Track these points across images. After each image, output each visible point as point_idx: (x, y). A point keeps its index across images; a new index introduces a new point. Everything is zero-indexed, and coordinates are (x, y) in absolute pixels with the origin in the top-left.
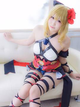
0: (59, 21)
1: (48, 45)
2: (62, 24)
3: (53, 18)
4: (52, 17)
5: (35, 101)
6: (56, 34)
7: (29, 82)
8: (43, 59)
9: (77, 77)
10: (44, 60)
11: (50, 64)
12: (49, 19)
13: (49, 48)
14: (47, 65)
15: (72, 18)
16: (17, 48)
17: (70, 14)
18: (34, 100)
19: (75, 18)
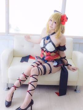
0: (55, 23)
1: (49, 40)
6: (54, 33)
10: (46, 51)
14: (48, 56)
15: (64, 21)
16: (33, 47)
17: (63, 18)
18: (32, 75)
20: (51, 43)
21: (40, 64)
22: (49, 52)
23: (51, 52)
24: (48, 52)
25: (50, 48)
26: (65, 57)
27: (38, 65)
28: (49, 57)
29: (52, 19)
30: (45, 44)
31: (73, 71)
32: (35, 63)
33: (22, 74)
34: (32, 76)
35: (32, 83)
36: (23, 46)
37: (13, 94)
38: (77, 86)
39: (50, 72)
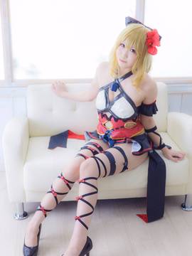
0: (133, 51)
1: (118, 92)
2: (138, 55)
3: (124, 46)
4: (121, 44)
5: (87, 181)
6: (130, 74)
7: (82, 155)
8: (111, 117)
9: (174, 157)
10: (112, 119)
11: (123, 127)
12: (117, 48)
13: (119, 97)
14: (117, 129)
15: (154, 45)
17: (151, 39)
18: (85, 179)
19: (159, 45)
20: (123, 99)
21: (98, 151)
22: (121, 119)
23: (125, 120)
24: (117, 119)
25: (123, 109)
26: (155, 128)
27: (95, 153)
28: (121, 133)
29: (126, 43)
30: (109, 102)
31: (176, 162)
32: (86, 148)
33: (59, 177)
34: (84, 181)
35: (85, 198)
36: (51, 110)
37: (40, 228)
38: (186, 196)
39: (125, 168)
